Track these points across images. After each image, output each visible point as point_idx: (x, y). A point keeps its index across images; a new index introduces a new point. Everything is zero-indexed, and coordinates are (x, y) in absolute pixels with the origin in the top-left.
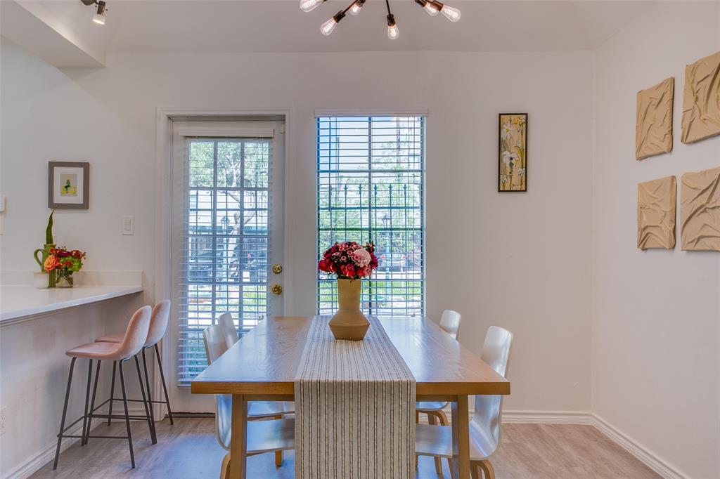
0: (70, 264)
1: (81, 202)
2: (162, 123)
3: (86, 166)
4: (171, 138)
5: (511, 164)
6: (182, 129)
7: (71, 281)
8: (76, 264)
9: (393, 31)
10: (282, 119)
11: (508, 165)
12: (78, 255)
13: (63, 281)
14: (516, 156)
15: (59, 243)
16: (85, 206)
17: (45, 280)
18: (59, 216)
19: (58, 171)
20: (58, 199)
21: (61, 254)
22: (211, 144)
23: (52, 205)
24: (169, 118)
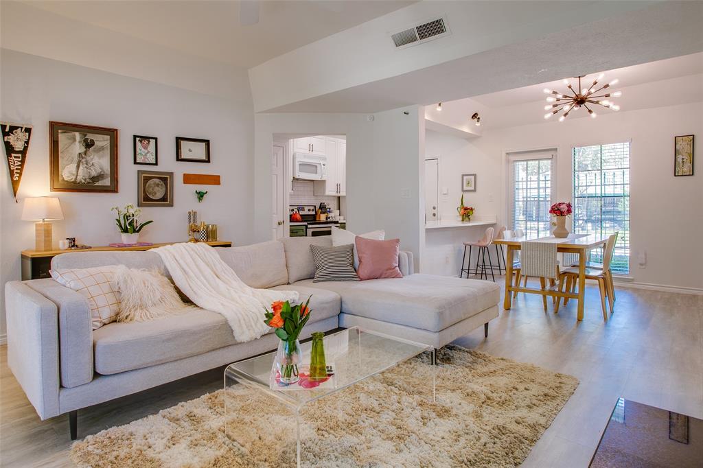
0: (469, 212)
1: (473, 189)
2: (504, 155)
3: (475, 175)
4: (508, 161)
5: (683, 162)
6: (512, 158)
7: (469, 219)
8: (471, 213)
9: (593, 115)
10: (556, 149)
11: (681, 162)
12: (472, 209)
13: (467, 219)
14: (687, 158)
15: (465, 205)
16: (475, 190)
17: (461, 219)
18: (465, 195)
19: (465, 177)
20: (465, 188)
21: (466, 209)
22: (525, 163)
23: (463, 191)
24: (507, 154)
